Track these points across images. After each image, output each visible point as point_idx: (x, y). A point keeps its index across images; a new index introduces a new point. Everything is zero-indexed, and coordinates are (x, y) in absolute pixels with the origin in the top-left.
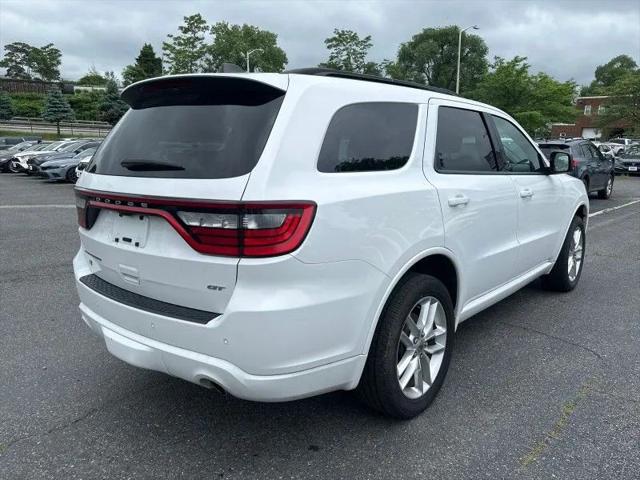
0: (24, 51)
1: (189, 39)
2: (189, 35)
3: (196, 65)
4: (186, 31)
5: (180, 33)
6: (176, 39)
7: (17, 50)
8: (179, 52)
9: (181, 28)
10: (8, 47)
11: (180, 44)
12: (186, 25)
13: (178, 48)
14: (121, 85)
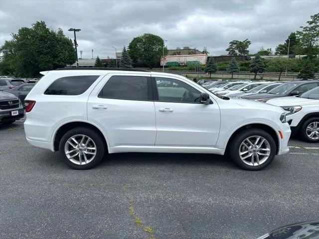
0: (236, 44)
1: (312, 27)
2: (313, 25)
3: (314, 40)
4: (311, 23)
5: (307, 25)
6: (305, 28)
7: (234, 43)
8: (305, 35)
9: (308, 22)
10: (230, 43)
11: (306, 30)
12: (311, 20)
13: (304, 33)
14: (274, 54)
